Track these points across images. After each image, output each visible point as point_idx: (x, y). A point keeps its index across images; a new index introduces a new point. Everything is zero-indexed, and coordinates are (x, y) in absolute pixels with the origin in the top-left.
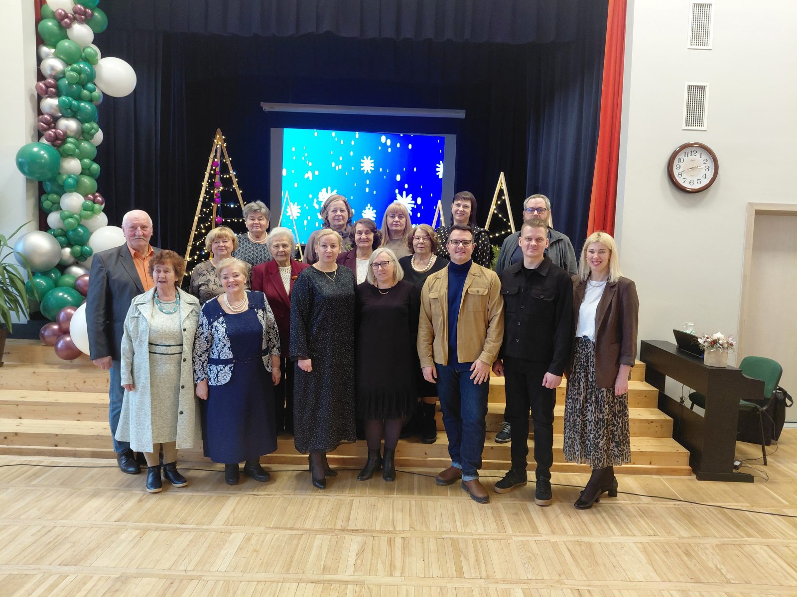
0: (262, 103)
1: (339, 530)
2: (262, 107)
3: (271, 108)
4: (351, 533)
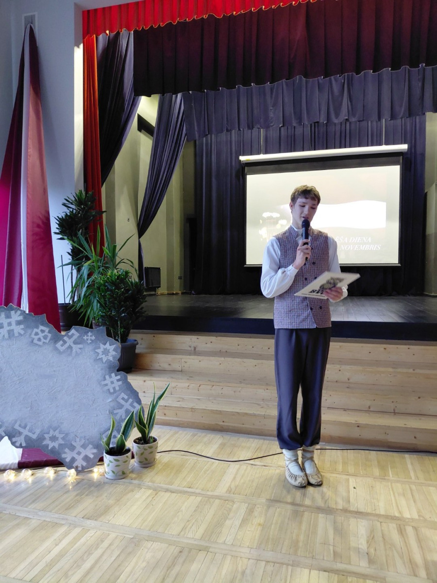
0: (239, 156)
1: (341, 510)
4: (355, 515)
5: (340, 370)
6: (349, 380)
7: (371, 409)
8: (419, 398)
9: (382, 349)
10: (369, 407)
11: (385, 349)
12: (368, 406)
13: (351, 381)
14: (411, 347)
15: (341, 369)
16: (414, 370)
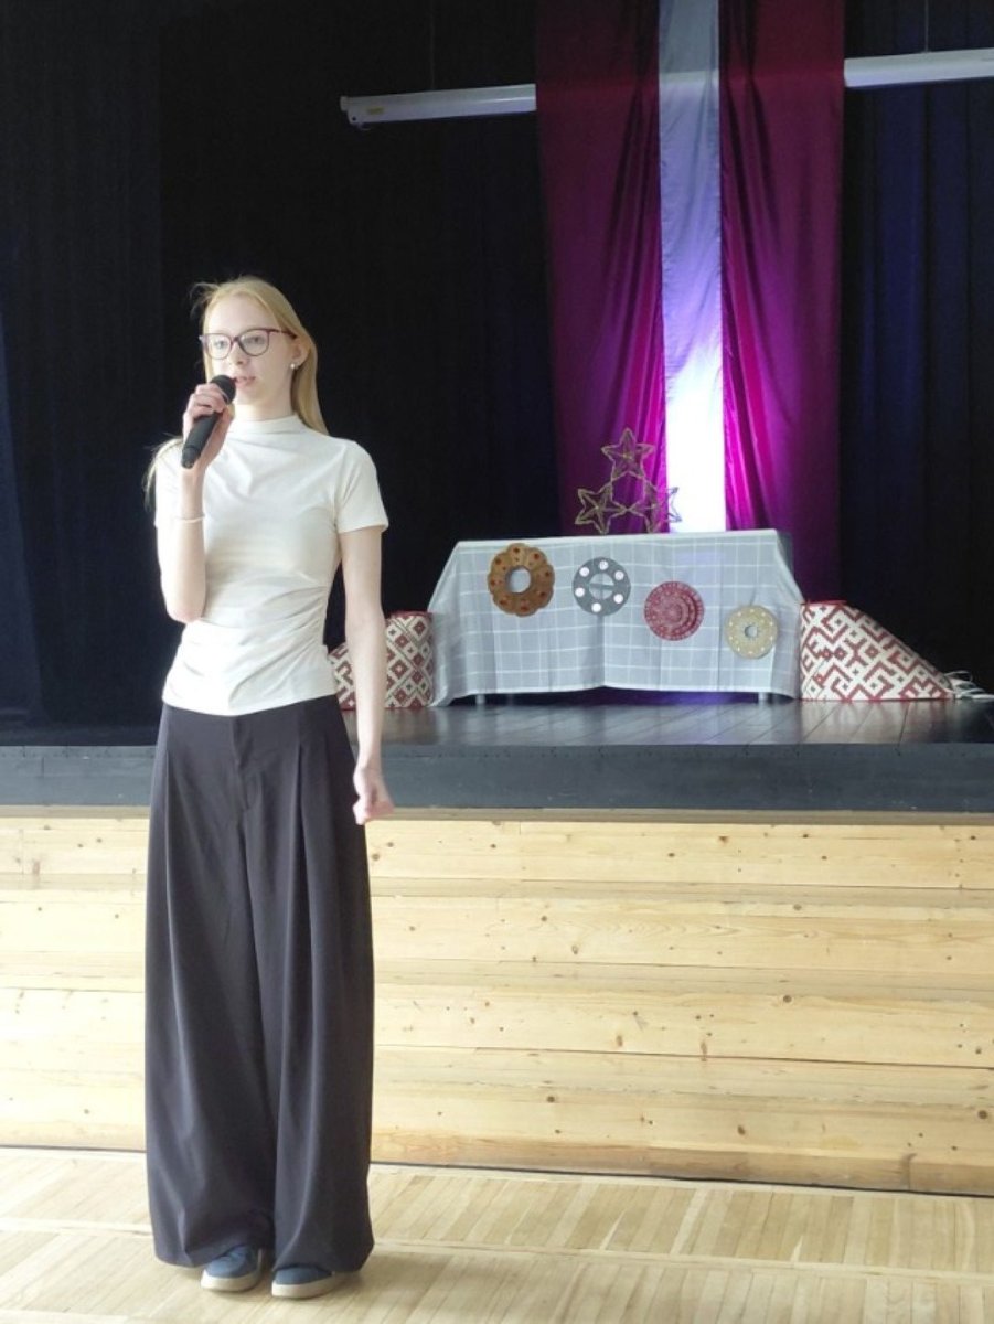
0: (343, 99)
2: (345, 115)
3: (378, 111)
5: (544, 919)
6: (576, 952)
7: (627, 1048)
8: (787, 999)
9: (715, 841)
10: (620, 1041)
11: (723, 839)
12: (614, 1038)
13: (582, 956)
14: (815, 830)
15: (546, 913)
16: (797, 908)
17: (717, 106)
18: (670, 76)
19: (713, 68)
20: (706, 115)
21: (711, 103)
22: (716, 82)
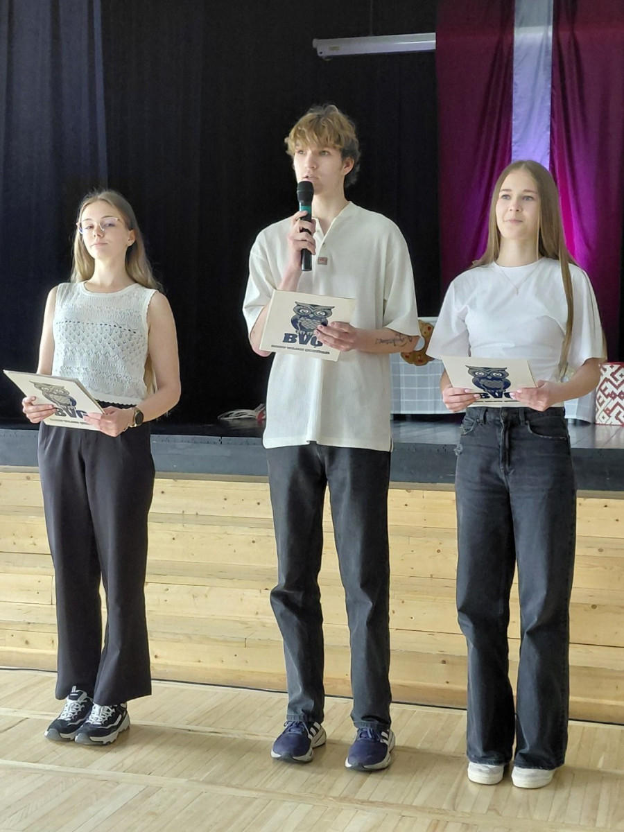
3: (336, 49)
17: (550, 49)
18: (521, 29)
19: (549, 24)
20: (543, 54)
21: (547, 47)
22: (550, 34)
